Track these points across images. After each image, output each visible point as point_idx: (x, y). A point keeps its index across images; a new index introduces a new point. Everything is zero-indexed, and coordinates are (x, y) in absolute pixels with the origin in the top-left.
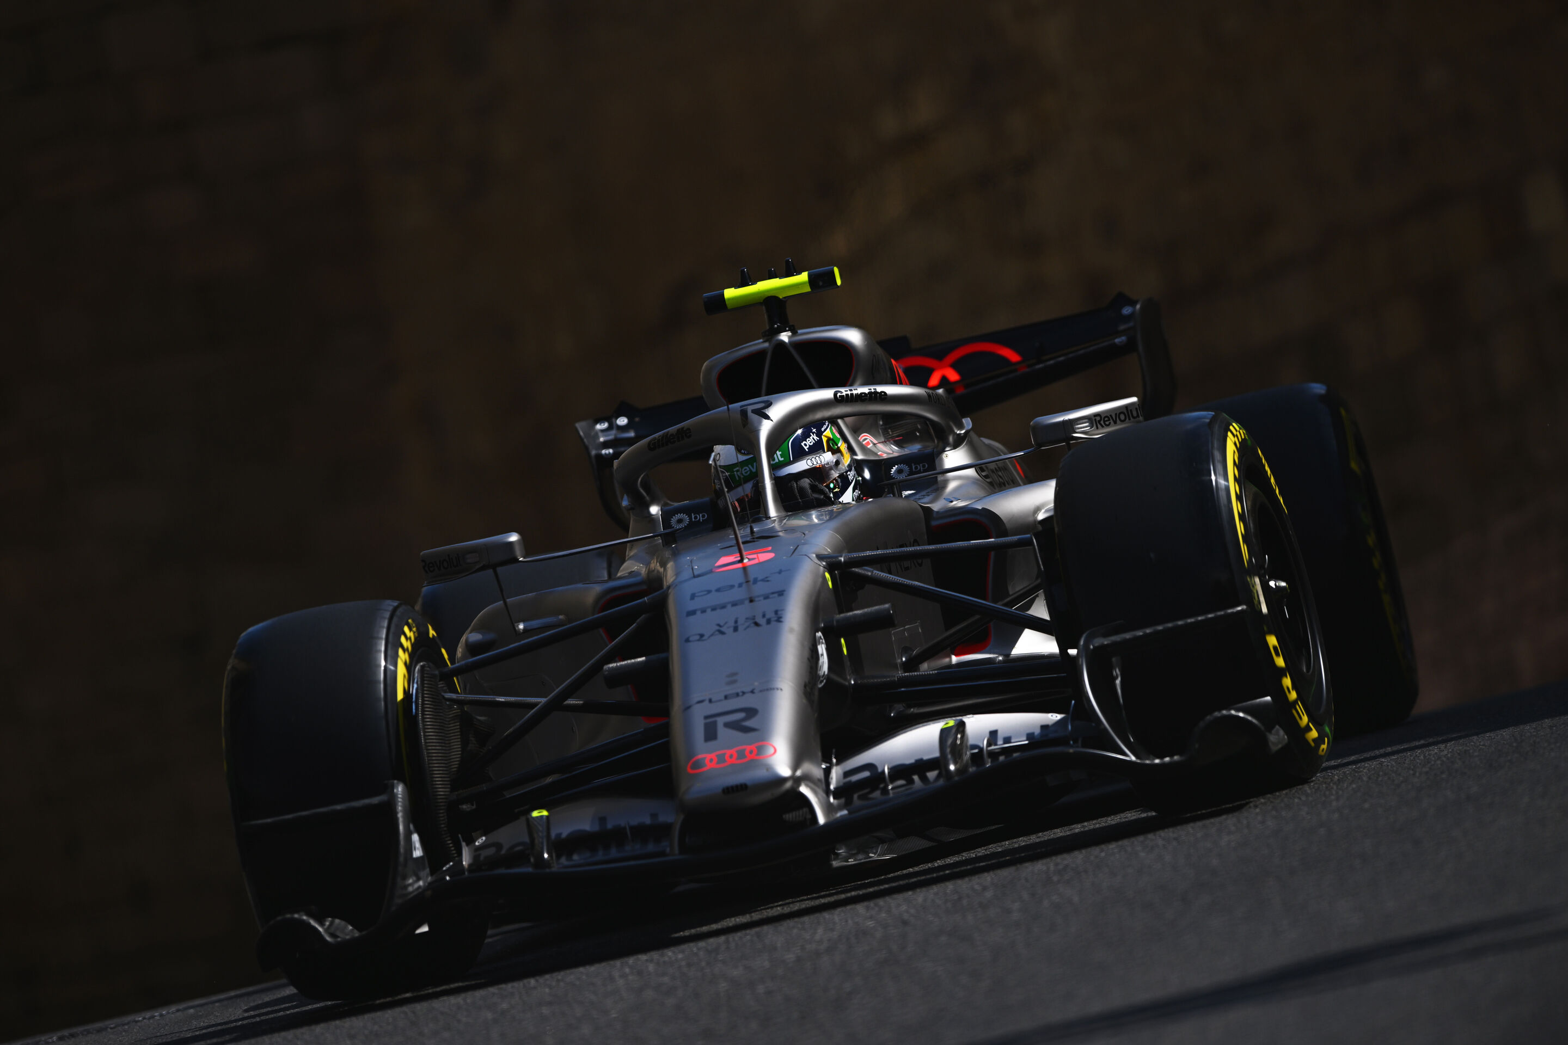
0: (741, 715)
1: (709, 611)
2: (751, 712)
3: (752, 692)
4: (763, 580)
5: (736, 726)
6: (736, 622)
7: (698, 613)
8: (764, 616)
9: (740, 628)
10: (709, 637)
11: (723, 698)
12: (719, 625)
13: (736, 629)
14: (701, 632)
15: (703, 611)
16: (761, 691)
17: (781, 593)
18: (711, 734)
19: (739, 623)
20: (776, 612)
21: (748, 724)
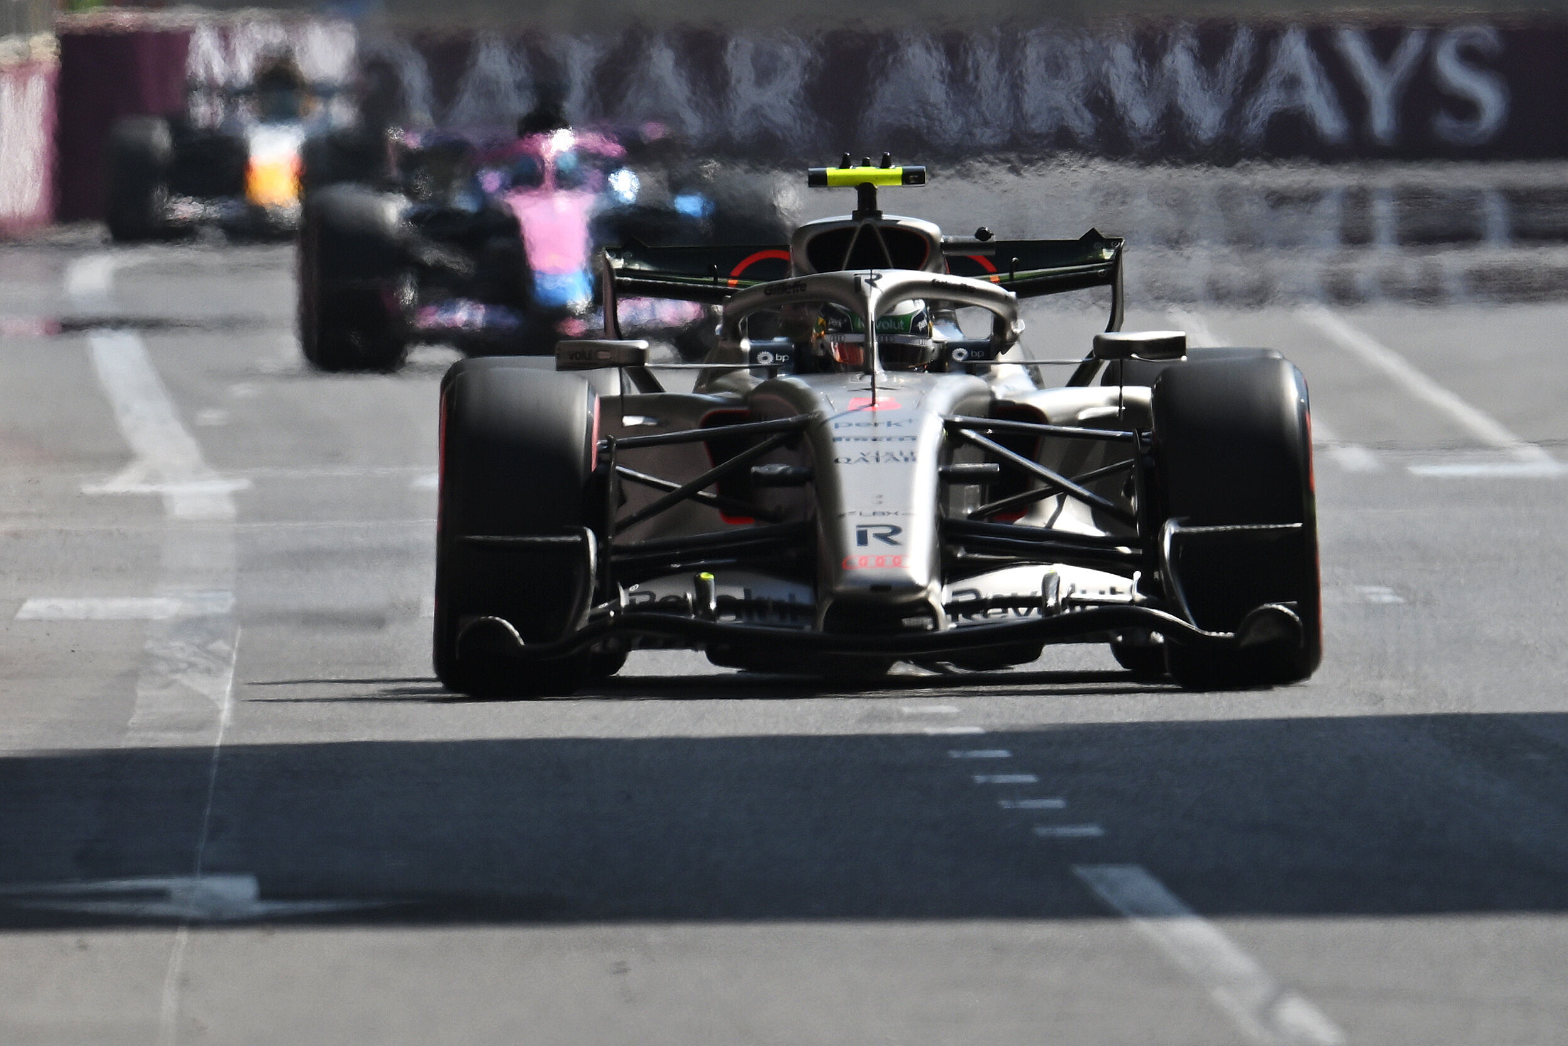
0: (888, 530)
1: (852, 440)
2: (896, 530)
3: (896, 513)
4: (896, 424)
5: (884, 537)
6: (877, 454)
7: (844, 440)
8: (901, 454)
9: (882, 460)
10: (856, 462)
11: (872, 514)
12: (863, 454)
13: (878, 460)
14: (848, 457)
15: (848, 440)
16: (903, 514)
17: (914, 439)
18: (862, 539)
19: (880, 455)
20: (912, 454)
21: (894, 538)
